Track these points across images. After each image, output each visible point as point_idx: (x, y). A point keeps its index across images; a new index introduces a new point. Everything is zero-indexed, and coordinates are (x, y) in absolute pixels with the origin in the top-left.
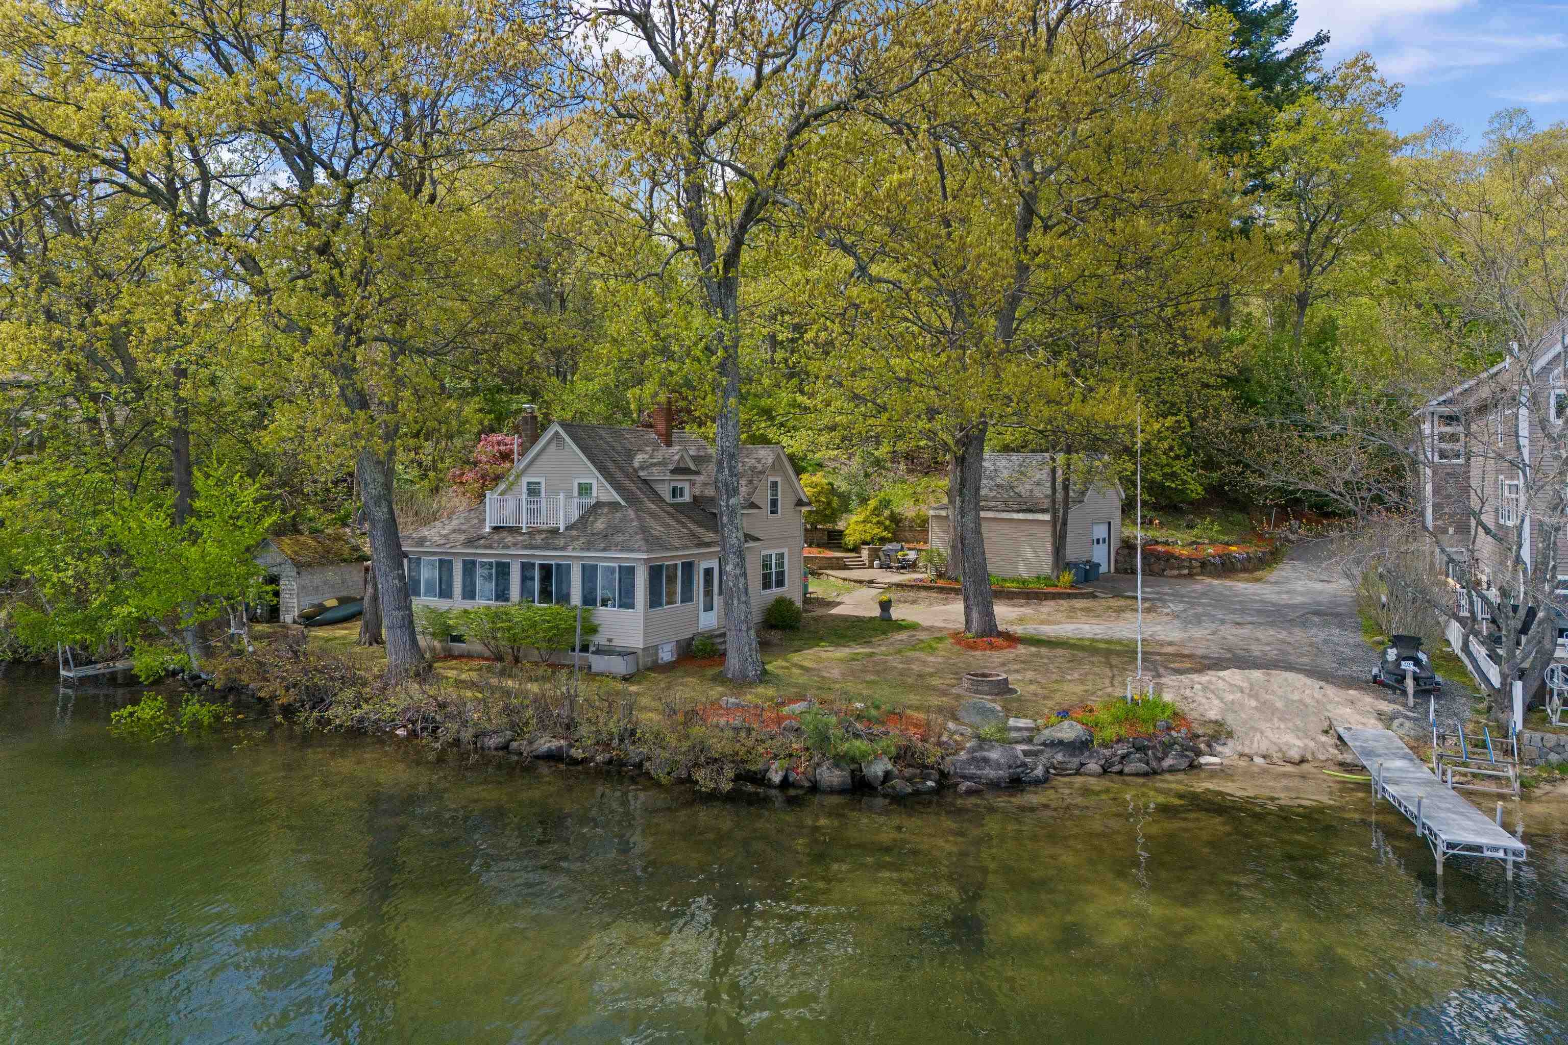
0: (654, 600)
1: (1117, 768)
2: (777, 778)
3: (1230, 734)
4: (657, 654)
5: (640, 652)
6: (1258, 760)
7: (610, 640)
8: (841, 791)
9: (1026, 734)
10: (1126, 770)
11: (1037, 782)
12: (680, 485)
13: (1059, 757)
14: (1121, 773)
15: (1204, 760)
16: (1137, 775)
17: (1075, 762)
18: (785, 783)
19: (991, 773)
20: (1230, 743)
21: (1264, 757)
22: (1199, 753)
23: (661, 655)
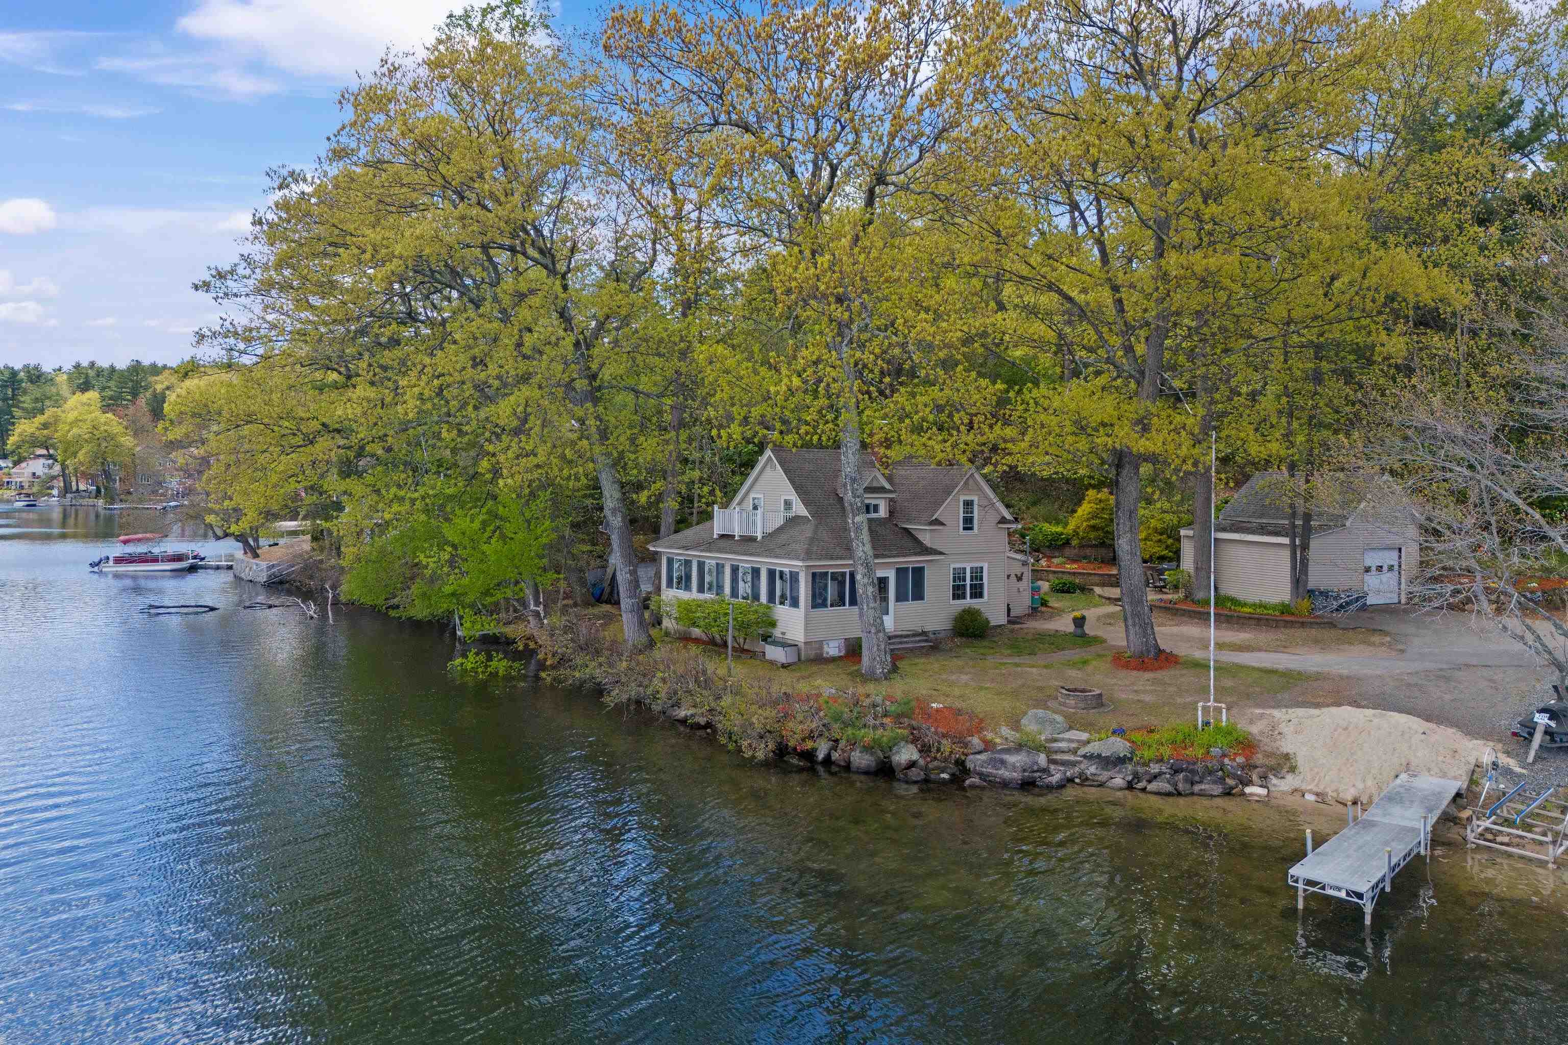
0: (818, 601)
1: (1140, 785)
2: (821, 756)
3: (1293, 769)
4: (821, 648)
5: (802, 645)
6: (1310, 797)
7: (783, 633)
8: (867, 773)
9: (1074, 745)
10: (1150, 787)
11: (1050, 788)
12: (874, 502)
13: (1093, 769)
14: (1144, 790)
15: (1248, 790)
16: (1158, 793)
17: (1104, 775)
18: (828, 761)
19: (1005, 773)
20: (1289, 777)
21: (1317, 794)
22: (1249, 783)
23: (826, 649)
